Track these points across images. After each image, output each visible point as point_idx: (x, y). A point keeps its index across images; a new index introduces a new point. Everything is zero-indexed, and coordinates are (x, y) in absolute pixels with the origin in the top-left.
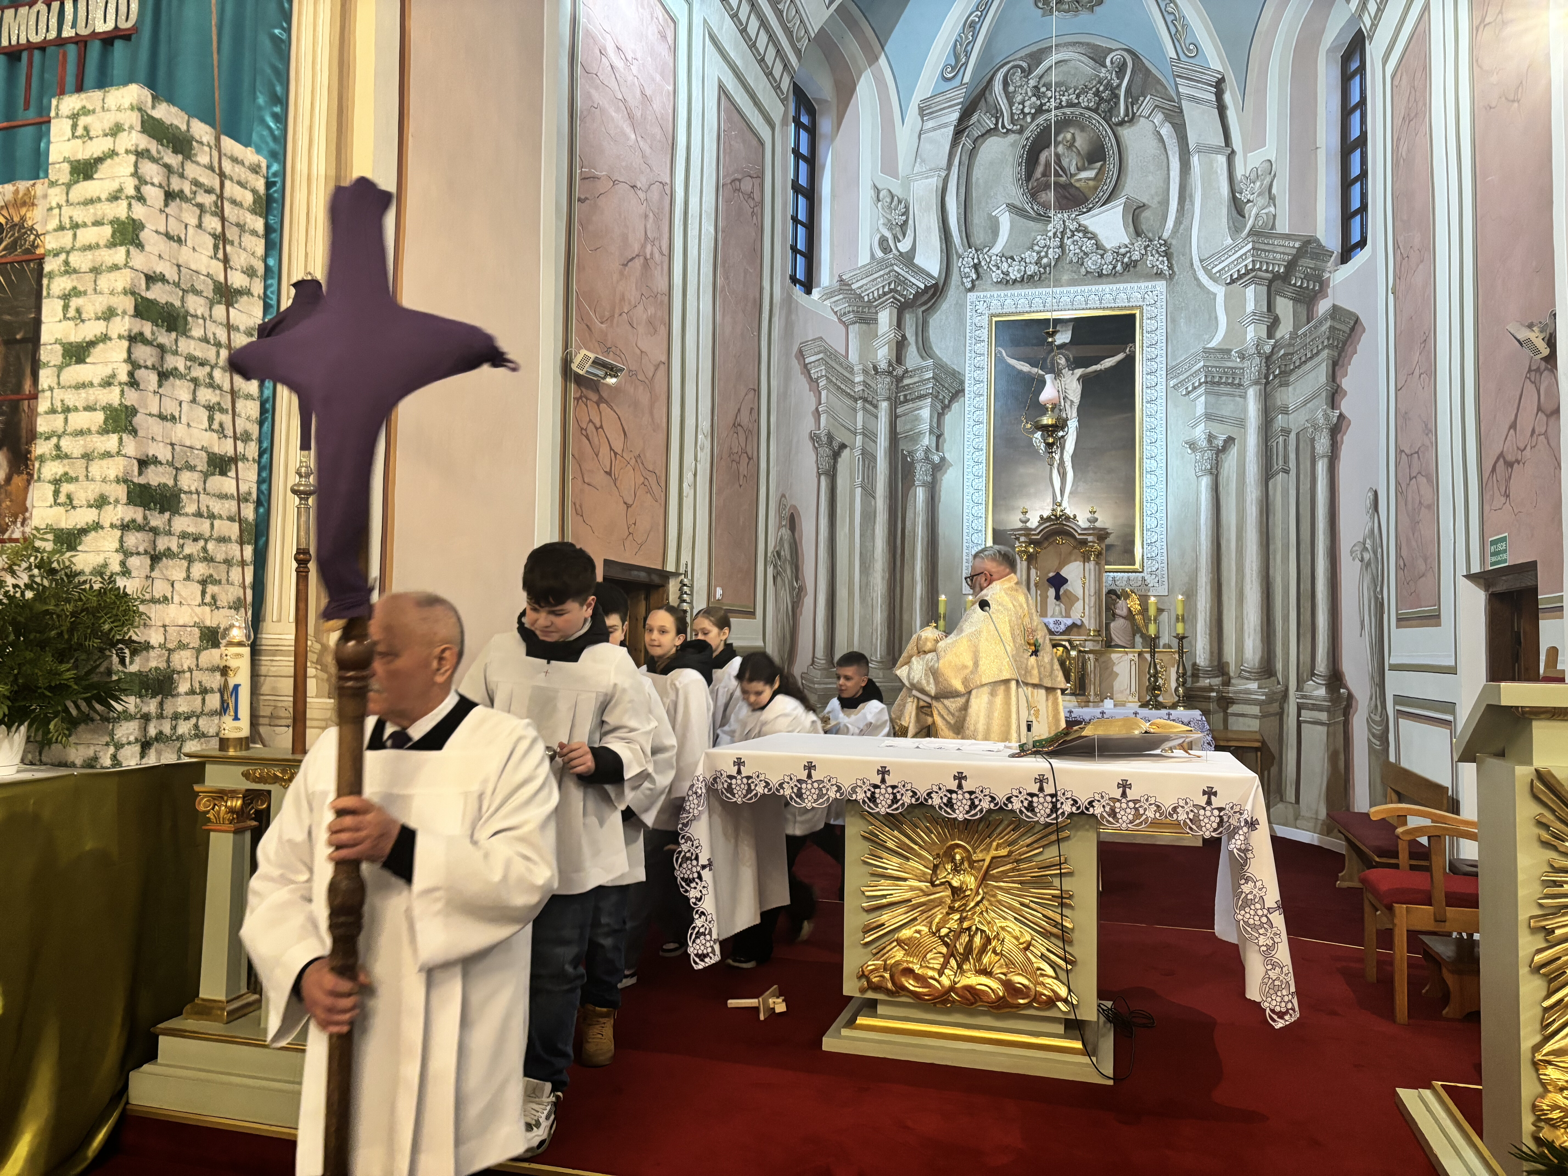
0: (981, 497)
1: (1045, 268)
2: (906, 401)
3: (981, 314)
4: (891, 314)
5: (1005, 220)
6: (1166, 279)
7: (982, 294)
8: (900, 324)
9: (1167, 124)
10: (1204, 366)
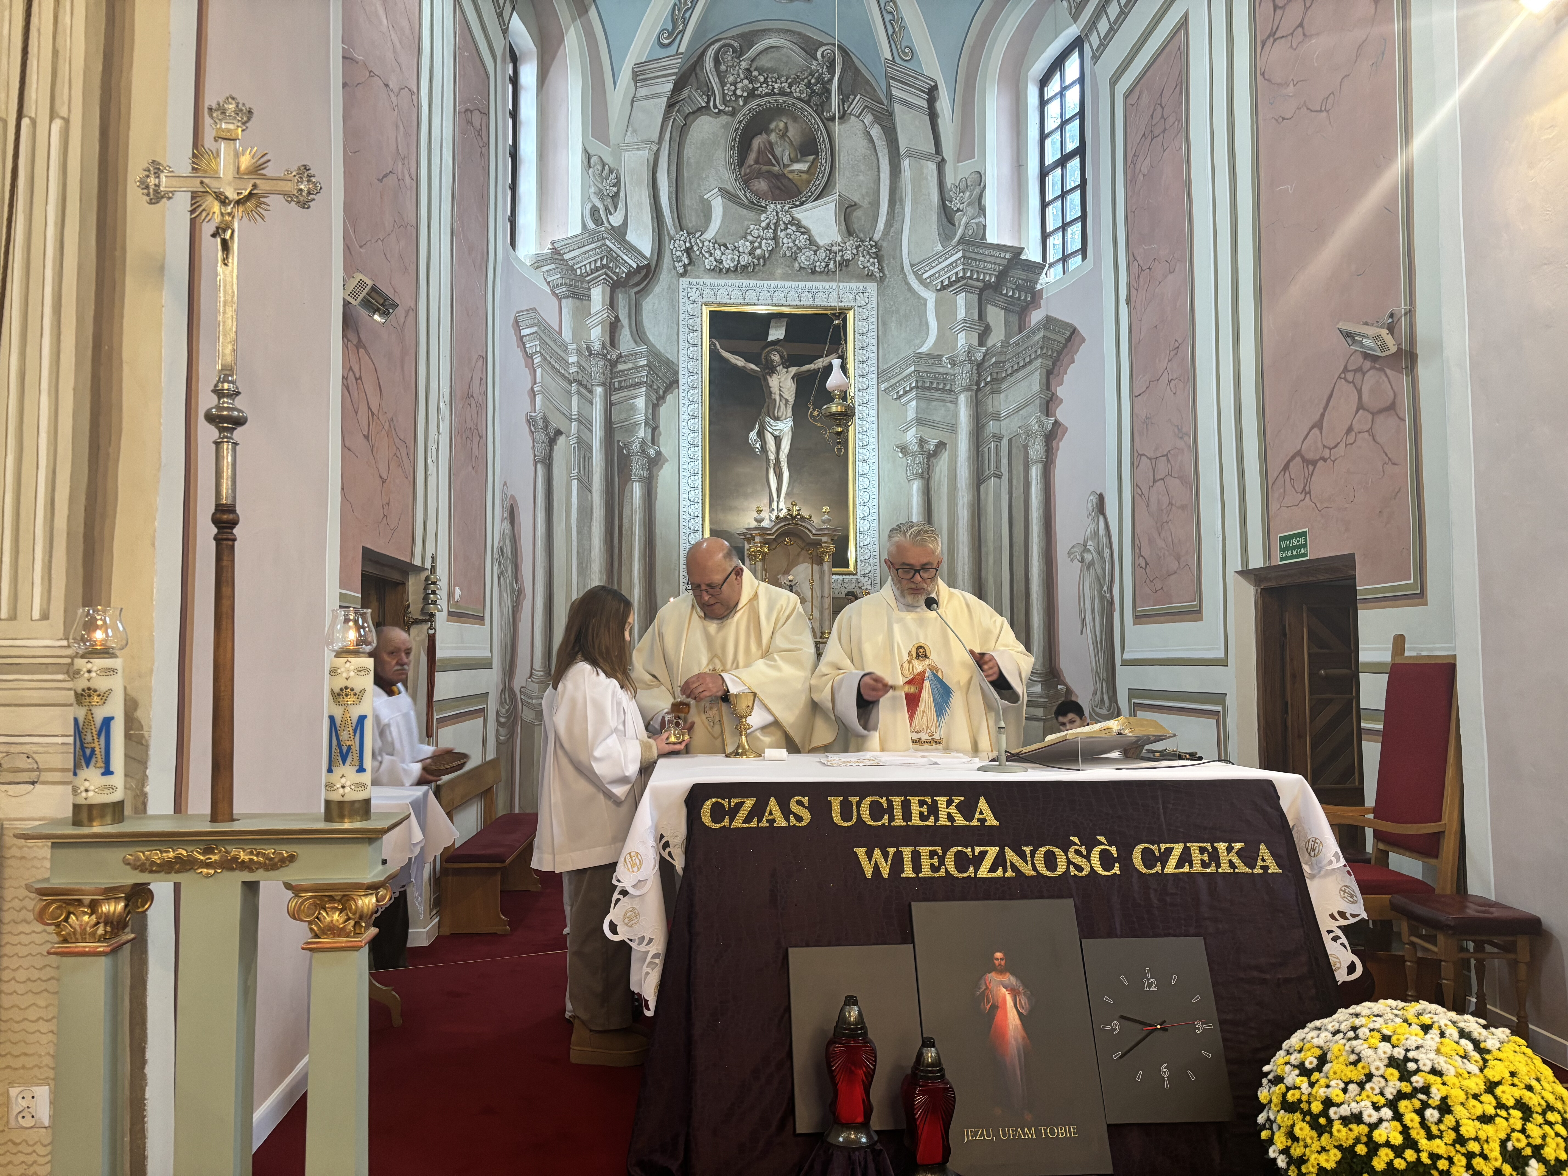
0: (697, 495)
1: (758, 260)
2: (621, 388)
3: (694, 302)
4: (603, 292)
5: (718, 205)
6: (877, 281)
7: (695, 281)
8: (612, 305)
9: (876, 126)
10: (915, 371)
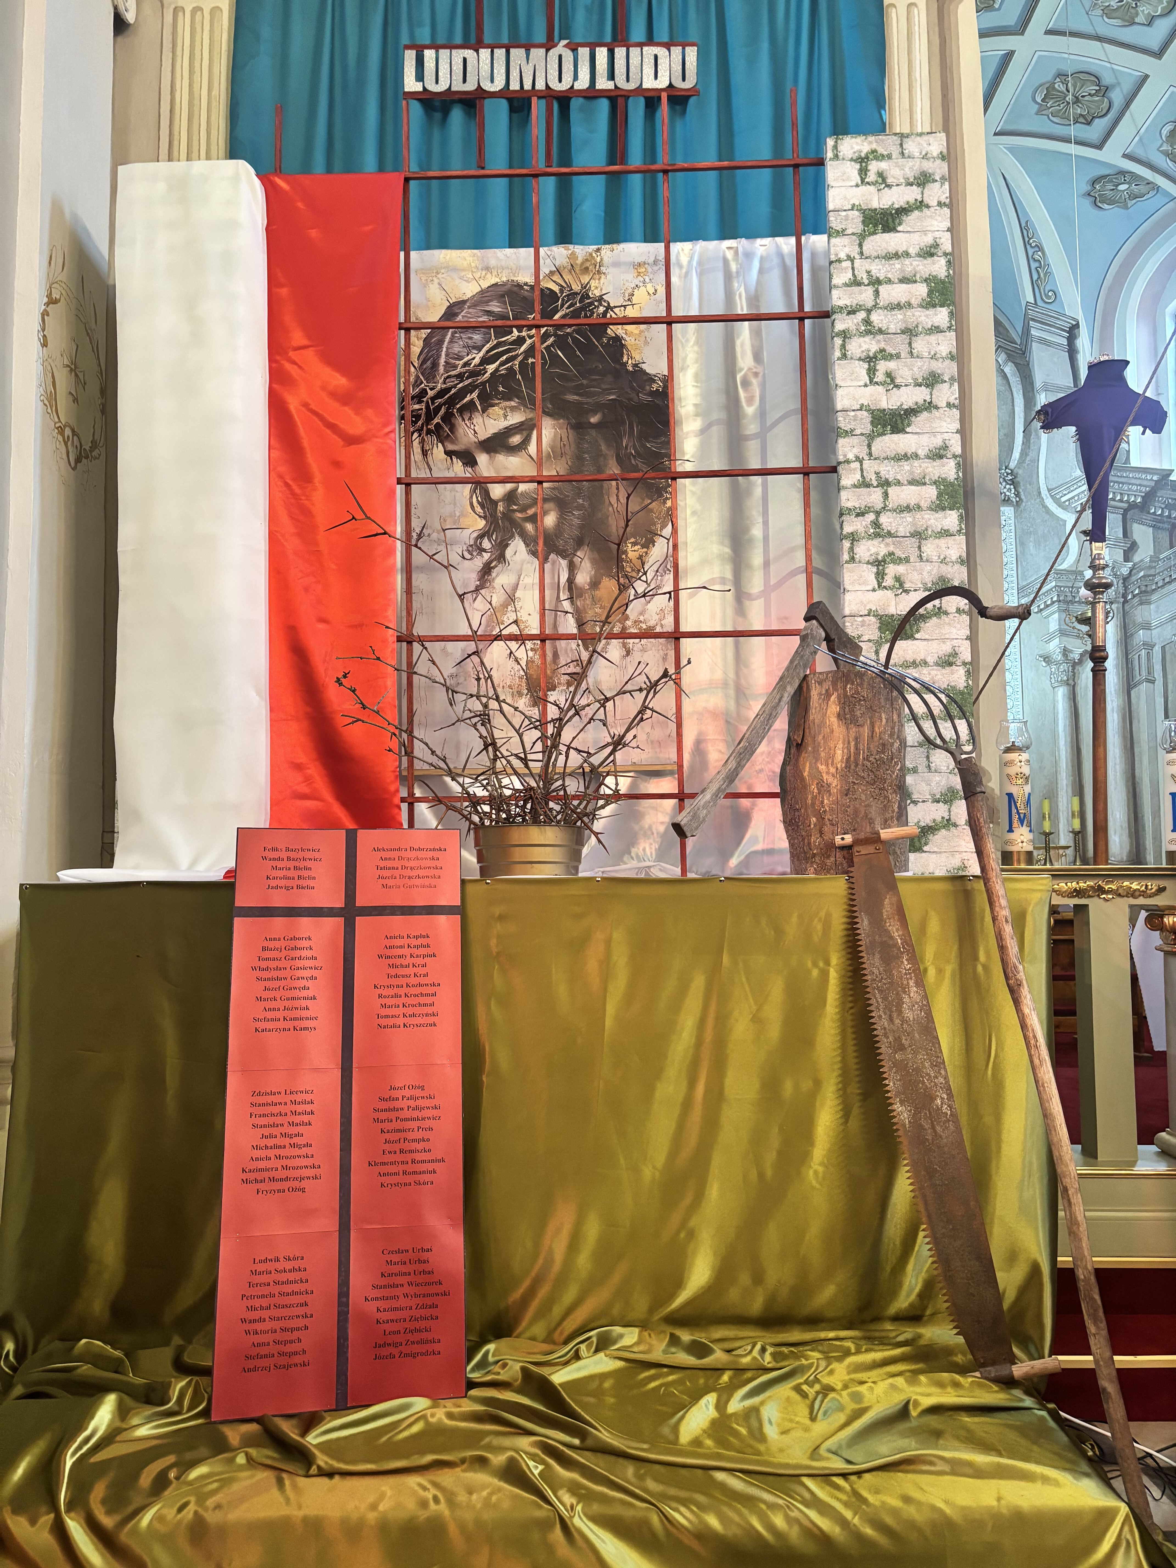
6: (1013, 506)
9: (1010, 364)
10: (1055, 587)
